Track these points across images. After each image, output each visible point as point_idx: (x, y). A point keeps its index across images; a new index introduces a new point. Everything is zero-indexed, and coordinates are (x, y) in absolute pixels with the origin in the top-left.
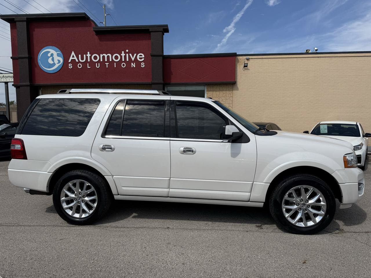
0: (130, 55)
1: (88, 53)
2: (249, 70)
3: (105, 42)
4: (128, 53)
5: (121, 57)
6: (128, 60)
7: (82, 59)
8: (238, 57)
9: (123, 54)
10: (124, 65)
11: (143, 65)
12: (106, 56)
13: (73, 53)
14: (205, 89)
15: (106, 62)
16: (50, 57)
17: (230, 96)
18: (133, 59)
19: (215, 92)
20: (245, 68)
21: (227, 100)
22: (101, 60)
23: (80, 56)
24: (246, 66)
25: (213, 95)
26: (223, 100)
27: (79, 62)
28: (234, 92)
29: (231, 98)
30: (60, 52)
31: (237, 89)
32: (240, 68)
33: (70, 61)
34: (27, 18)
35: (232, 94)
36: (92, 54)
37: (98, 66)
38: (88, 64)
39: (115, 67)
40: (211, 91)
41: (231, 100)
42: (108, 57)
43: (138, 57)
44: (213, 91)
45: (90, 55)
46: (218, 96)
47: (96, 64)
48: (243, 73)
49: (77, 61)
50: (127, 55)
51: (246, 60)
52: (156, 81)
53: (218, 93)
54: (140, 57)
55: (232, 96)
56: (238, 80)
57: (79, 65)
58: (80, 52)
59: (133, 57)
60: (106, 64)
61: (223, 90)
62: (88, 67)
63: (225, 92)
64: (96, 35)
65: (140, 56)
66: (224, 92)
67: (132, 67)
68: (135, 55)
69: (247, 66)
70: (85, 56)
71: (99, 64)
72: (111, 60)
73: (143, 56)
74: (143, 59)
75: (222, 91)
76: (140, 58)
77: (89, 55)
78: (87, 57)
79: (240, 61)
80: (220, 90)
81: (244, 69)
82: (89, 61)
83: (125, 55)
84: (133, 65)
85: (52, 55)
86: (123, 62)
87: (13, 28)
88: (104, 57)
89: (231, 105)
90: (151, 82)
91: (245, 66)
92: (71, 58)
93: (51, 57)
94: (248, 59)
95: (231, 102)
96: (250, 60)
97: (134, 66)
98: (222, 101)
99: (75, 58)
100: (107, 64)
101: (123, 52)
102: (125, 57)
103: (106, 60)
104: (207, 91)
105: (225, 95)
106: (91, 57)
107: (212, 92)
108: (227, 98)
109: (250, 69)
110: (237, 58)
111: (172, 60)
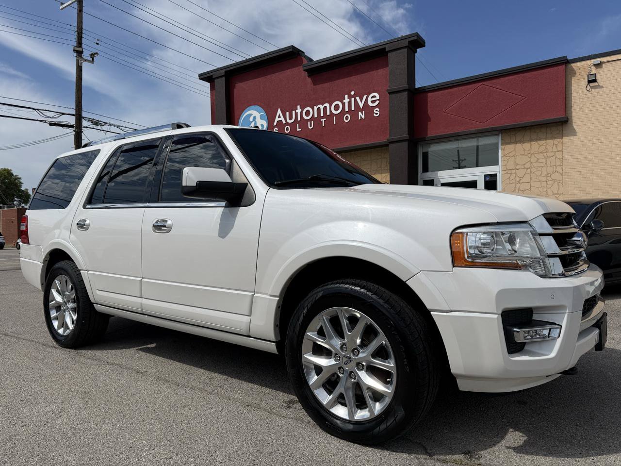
0: (358, 98)
1: (299, 107)
2: (602, 87)
3: (320, 85)
4: (354, 96)
5: (344, 104)
6: (353, 108)
7: (291, 118)
8: (572, 65)
9: (346, 101)
10: (347, 118)
11: (377, 113)
12: (322, 107)
13: (279, 112)
14: (498, 140)
15: (323, 117)
16: (252, 121)
17: (555, 149)
18: (361, 105)
19: (520, 144)
20: (592, 84)
21: (548, 160)
22: (316, 116)
23: (287, 113)
24: (592, 81)
25: (515, 152)
26: (538, 159)
27: (287, 124)
28: (566, 139)
29: (559, 155)
30: (263, 113)
31: (573, 133)
32: (578, 87)
33: (275, 124)
34: (225, 72)
35: (560, 145)
36: (302, 108)
37: (311, 126)
38: (298, 125)
39: (335, 123)
40: (510, 143)
41: (559, 159)
42: (325, 108)
43: (370, 99)
44: (516, 143)
45: (301, 110)
46: (526, 152)
47: (309, 122)
48: (587, 96)
49: (284, 122)
50: (353, 99)
51: (593, 68)
52: (396, 137)
53: (527, 145)
54: (373, 99)
55: (559, 149)
56: (574, 114)
57: (287, 128)
58: (288, 108)
59: (361, 102)
60: (321, 120)
61: (540, 139)
62: (298, 130)
63: (545, 141)
64: (308, 76)
65: (372, 97)
66: (541, 142)
67: (360, 119)
68: (365, 97)
69: (595, 81)
70: (294, 112)
71: (312, 122)
72: (328, 113)
73: (378, 97)
74: (378, 102)
75: (536, 140)
76: (373, 102)
77: (299, 111)
78: (296, 114)
79: (577, 71)
80: (531, 140)
81: (588, 88)
82: (299, 119)
83: (349, 100)
84: (362, 115)
85: (255, 118)
86: (347, 112)
87: (212, 88)
88: (319, 109)
89: (559, 169)
90: (388, 139)
91: (589, 82)
92: (277, 119)
93: (254, 122)
94: (598, 66)
95: (558, 163)
96: (604, 65)
97: (363, 117)
98: (537, 162)
99: (282, 118)
100: (323, 120)
101: (346, 96)
102: (350, 103)
103: (322, 115)
104: (503, 144)
105: (543, 148)
106: (301, 113)
107: (512, 146)
108: (549, 155)
109: (604, 86)
110: (572, 67)
111: (430, 94)
